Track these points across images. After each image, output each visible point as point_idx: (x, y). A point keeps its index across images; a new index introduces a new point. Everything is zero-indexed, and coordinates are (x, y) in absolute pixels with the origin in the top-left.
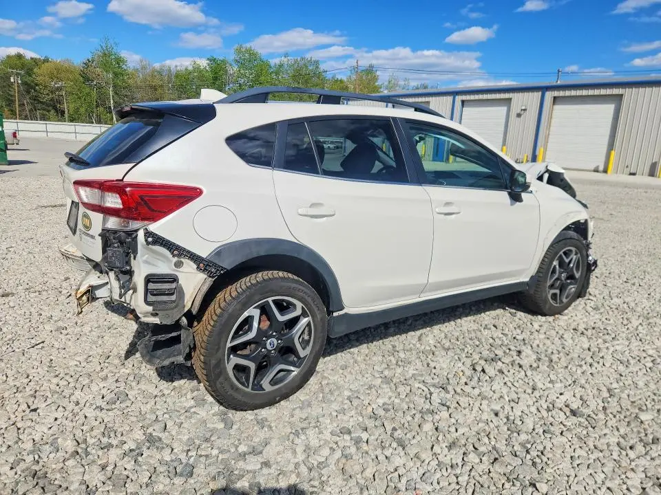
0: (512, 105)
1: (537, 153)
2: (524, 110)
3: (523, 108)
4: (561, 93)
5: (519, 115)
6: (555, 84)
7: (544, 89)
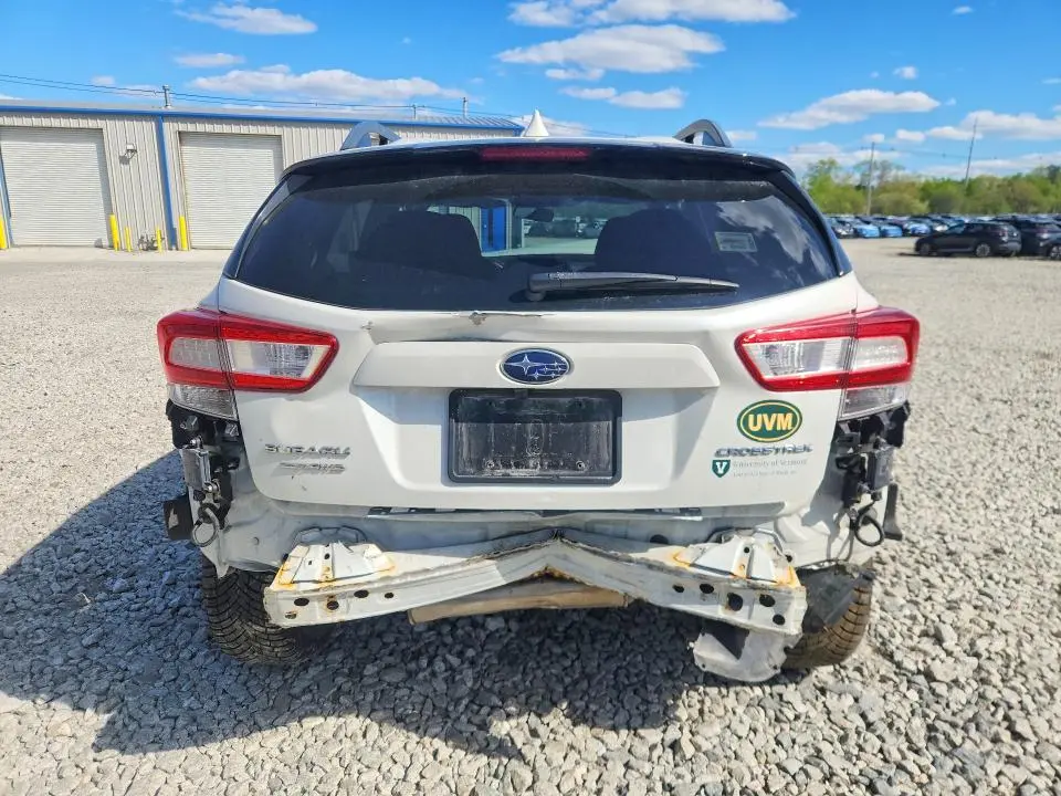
0: (106, 140)
1: (175, 225)
2: (132, 151)
3: (130, 147)
4: (190, 127)
5: (124, 160)
6: (163, 109)
7: (159, 118)
